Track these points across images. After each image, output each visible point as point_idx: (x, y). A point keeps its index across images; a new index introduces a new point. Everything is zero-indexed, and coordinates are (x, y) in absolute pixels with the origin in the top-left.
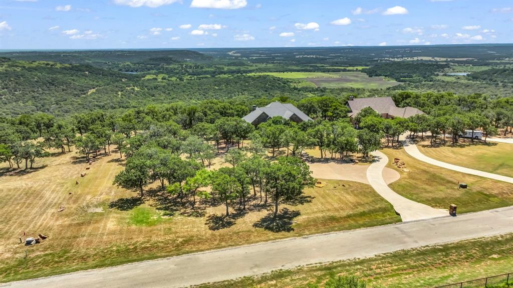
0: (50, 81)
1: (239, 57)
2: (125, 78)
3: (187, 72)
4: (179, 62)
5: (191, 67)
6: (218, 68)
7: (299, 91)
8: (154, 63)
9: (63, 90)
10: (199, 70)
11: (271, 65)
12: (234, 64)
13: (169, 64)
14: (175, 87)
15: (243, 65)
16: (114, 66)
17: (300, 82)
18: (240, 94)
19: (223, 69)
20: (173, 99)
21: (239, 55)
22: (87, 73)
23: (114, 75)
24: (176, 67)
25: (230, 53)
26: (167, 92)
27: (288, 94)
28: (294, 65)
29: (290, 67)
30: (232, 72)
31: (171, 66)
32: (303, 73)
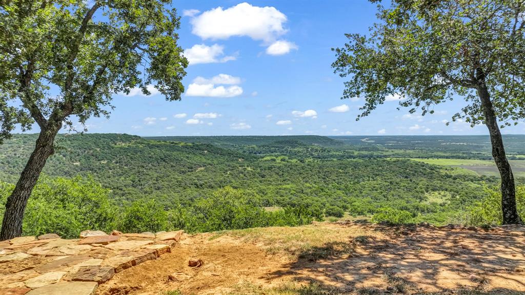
0: (163, 157)
1: (373, 143)
2: (243, 158)
3: (312, 155)
4: (305, 145)
5: (316, 150)
6: (347, 152)
7: (455, 179)
8: (279, 146)
9: (172, 166)
10: (326, 154)
11: (411, 151)
12: (366, 149)
13: (293, 147)
14: (291, 169)
15: (378, 150)
16: (239, 148)
17: (452, 169)
18: (371, 179)
19: (353, 153)
20: (284, 180)
21: (373, 141)
22: (206, 152)
23: (232, 154)
24: (301, 150)
25: (363, 140)
26: (281, 173)
27: (439, 182)
28: (441, 151)
29: (436, 153)
30: (363, 157)
31: (295, 149)
32: (455, 160)
